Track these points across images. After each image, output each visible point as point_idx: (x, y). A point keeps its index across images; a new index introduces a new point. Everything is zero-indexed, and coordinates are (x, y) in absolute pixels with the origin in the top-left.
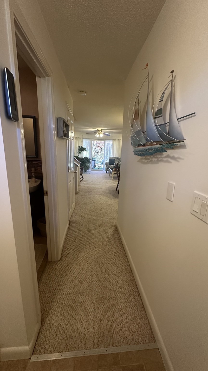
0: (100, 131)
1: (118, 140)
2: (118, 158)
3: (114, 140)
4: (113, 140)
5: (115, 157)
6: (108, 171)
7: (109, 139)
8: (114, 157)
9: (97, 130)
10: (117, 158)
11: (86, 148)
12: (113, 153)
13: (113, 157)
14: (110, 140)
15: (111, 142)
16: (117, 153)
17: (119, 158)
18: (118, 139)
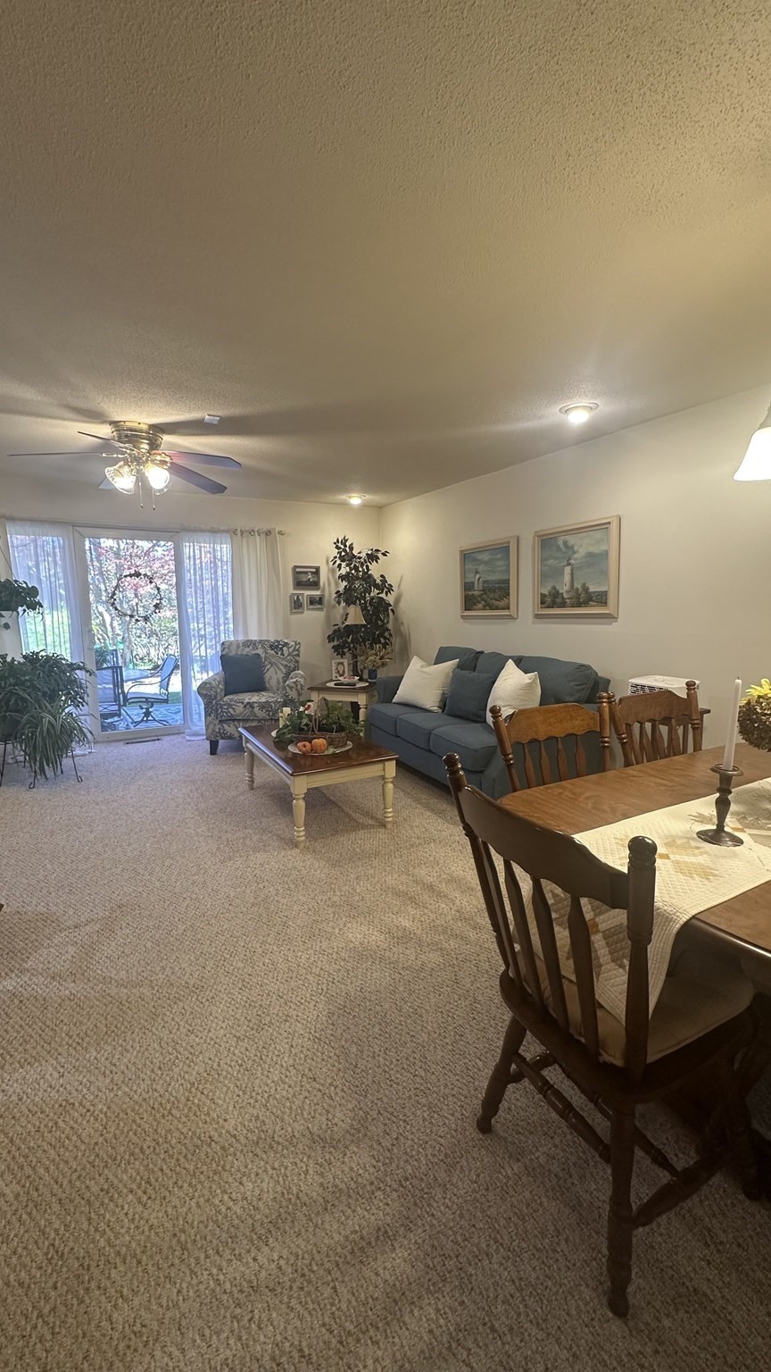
0: (145, 446)
1: (268, 533)
2: (276, 646)
3: (242, 533)
4: (235, 532)
5: (254, 636)
6: (221, 742)
7: (203, 527)
8: (248, 643)
9: (105, 431)
10: (272, 647)
11: (33, 592)
12: (240, 618)
13: (241, 638)
14: (214, 531)
15: (225, 550)
16: (264, 615)
17: (286, 644)
18: (265, 526)
